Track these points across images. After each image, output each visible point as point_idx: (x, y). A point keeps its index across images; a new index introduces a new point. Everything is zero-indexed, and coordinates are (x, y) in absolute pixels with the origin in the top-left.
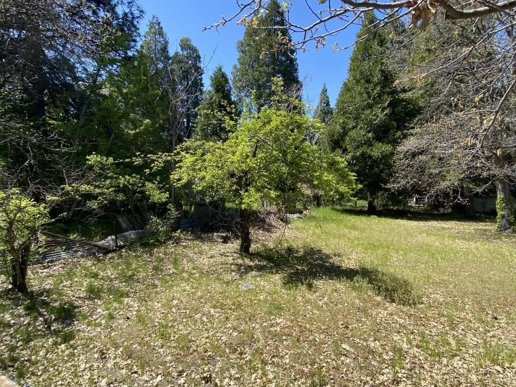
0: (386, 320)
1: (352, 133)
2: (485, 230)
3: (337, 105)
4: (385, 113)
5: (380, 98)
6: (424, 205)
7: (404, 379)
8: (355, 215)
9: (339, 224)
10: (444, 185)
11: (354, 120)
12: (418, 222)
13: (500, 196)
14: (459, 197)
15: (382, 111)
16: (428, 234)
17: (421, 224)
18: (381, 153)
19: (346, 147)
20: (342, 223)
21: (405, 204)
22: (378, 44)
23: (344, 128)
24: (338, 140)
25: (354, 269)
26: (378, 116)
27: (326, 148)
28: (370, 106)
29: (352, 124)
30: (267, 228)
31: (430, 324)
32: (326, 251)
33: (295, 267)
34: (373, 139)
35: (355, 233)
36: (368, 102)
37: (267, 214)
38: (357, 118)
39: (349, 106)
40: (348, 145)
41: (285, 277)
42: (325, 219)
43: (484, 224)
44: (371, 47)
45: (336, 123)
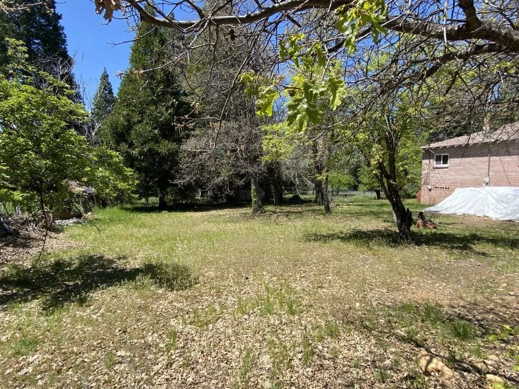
0: (166, 309)
1: (138, 127)
2: (246, 214)
3: (119, 94)
4: (169, 112)
5: (163, 97)
6: (208, 197)
7: (177, 359)
8: (146, 212)
9: (128, 223)
10: (218, 180)
11: (139, 114)
12: (201, 213)
13: (253, 187)
14: (228, 189)
15: (167, 110)
16: (209, 222)
17: (204, 213)
18: (168, 150)
19: (132, 142)
20: (131, 222)
21: (193, 198)
22: (159, 42)
23: (129, 121)
24: (123, 133)
25: (139, 268)
26: (163, 114)
27: (109, 141)
28: (155, 103)
29: (136, 118)
30: (21, 243)
31: (203, 299)
32: (109, 256)
33: (64, 284)
34: (160, 136)
35: (144, 231)
36: (152, 99)
37: (23, 224)
38: (142, 113)
39: (133, 99)
40: (134, 139)
41: (47, 300)
42: (112, 220)
43: (245, 209)
44: (153, 43)
45: (119, 114)
